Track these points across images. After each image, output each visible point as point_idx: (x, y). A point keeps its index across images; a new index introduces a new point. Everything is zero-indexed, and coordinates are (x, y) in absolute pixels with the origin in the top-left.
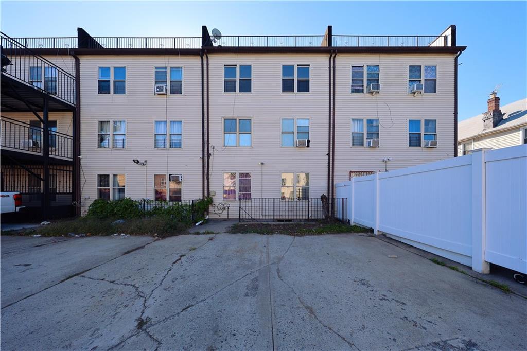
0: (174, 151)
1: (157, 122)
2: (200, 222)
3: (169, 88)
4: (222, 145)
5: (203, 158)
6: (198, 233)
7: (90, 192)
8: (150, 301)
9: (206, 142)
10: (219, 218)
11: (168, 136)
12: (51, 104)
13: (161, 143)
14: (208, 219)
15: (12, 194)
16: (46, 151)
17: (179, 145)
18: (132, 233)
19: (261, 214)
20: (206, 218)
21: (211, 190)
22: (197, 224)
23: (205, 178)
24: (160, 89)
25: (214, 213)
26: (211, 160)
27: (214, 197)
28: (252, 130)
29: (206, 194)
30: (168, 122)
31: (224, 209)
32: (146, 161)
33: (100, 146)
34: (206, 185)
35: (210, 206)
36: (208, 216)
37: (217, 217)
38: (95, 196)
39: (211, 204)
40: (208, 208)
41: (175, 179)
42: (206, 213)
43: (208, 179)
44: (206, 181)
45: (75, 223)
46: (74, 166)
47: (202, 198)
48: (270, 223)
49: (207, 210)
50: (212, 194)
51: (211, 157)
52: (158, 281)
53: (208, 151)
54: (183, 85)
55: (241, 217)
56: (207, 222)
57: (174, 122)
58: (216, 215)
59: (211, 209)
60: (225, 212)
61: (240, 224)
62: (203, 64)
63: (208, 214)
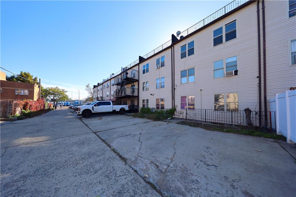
0: (162, 89)
1: (157, 79)
2: (170, 118)
3: (160, 65)
4: (180, 83)
5: (172, 91)
6: (165, 122)
7: (141, 106)
8: (143, 131)
9: (173, 83)
10: (179, 117)
11: (160, 84)
12: (134, 81)
13: (158, 87)
14: (174, 117)
15: (128, 105)
16: (133, 95)
17: (163, 87)
18: (148, 118)
19: (201, 118)
20: (173, 117)
21: (175, 104)
22: (168, 119)
23: (173, 99)
24: (158, 67)
25: (177, 115)
26: (175, 91)
27: (177, 108)
28: (195, 73)
29: (173, 106)
30: (160, 78)
31: (181, 113)
32: (154, 94)
33: (143, 91)
34: (173, 103)
35: (175, 112)
36: (174, 116)
37: (178, 117)
38: (142, 107)
39: (175, 111)
40: (174, 112)
41: (162, 100)
42: (173, 115)
43: (174, 99)
44: (173, 101)
45: (137, 114)
46: (138, 97)
47: (172, 108)
48: (202, 123)
49: (174, 113)
50: (175, 106)
51: (175, 90)
52: (146, 129)
53: (174, 88)
54: (165, 63)
55: (187, 118)
56: (173, 118)
57: (162, 78)
58: (177, 116)
59: (175, 113)
60: (182, 115)
61: (186, 121)
62: (172, 50)
63: (174, 115)
